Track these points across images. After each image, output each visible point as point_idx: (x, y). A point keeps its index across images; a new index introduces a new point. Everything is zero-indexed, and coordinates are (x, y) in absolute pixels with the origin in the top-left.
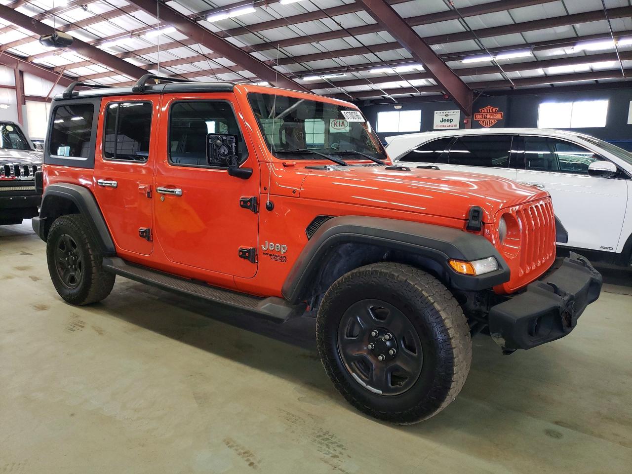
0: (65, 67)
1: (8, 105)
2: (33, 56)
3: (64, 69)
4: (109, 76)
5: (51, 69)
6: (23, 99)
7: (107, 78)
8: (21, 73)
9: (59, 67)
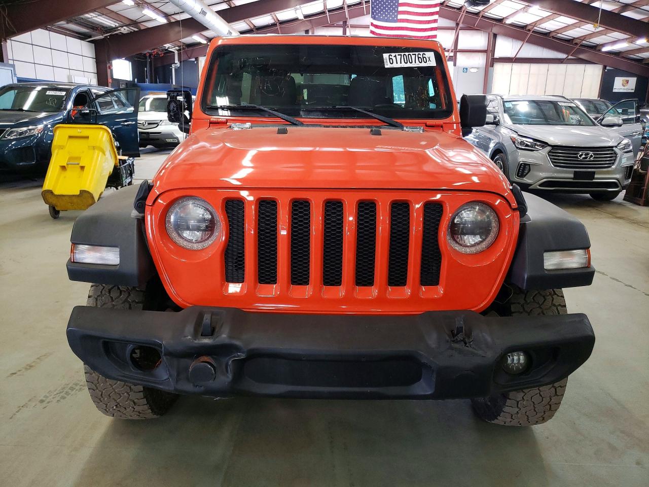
0: (535, 24)
1: (478, 68)
2: (506, 18)
3: (534, 26)
4: (579, 27)
5: (524, 27)
6: (492, 61)
7: (578, 29)
8: (495, 36)
9: (530, 25)
